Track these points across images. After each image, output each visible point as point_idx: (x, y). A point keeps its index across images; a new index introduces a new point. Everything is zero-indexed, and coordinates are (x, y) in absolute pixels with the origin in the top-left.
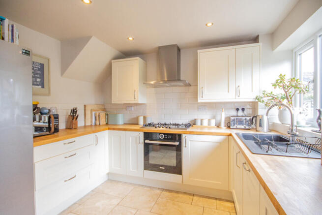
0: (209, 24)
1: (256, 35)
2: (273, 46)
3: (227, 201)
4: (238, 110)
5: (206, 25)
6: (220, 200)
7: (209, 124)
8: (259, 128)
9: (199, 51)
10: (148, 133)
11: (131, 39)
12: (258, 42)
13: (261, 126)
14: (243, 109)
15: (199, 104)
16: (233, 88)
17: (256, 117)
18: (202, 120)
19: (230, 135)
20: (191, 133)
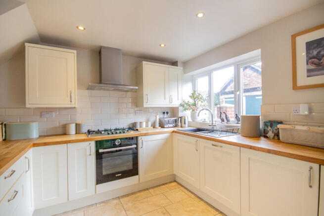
0: (163, 45)
1: (176, 60)
2: (185, 71)
3: (171, 182)
4: (164, 113)
5: (160, 45)
6: (166, 184)
7: (147, 126)
8: (183, 125)
9: (144, 62)
10: (100, 141)
11: (81, 28)
12: (177, 66)
13: (185, 123)
14: (167, 113)
15: (136, 109)
16: (167, 97)
17: (181, 118)
18: (141, 123)
19: (173, 132)
20: (146, 135)
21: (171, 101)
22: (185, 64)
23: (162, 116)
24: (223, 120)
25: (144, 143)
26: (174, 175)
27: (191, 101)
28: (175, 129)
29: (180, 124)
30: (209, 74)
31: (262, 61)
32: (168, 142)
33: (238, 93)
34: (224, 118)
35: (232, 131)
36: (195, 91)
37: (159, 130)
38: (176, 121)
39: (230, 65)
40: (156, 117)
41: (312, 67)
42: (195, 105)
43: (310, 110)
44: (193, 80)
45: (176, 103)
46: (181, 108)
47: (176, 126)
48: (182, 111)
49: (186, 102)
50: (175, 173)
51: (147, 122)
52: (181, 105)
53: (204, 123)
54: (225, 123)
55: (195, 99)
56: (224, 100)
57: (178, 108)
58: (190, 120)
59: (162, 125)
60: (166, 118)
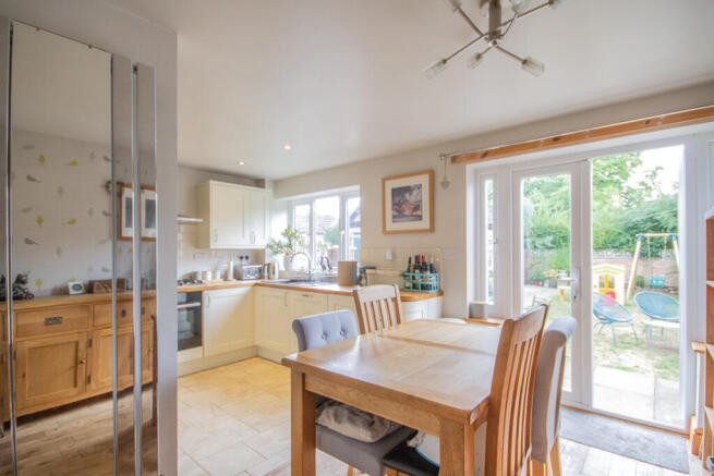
0: (242, 163)
1: (262, 178)
2: (276, 195)
4: (241, 258)
5: (238, 163)
6: (244, 359)
7: (214, 277)
8: (271, 276)
9: (212, 182)
12: (263, 187)
13: (274, 273)
14: (247, 258)
15: (197, 251)
16: (247, 233)
17: (268, 265)
18: (204, 273)
19: (256, 284)
20: (214, 288)
21: (253, 239)
22: (278, 184)
23: (238, 262)
24: (324, 268)
25: (212, 300)
26: (256, 348)
27: (285, 241)
28: (259, 281)
29: (266, 274)
30: (310, 202)
31: (361, 195)
32: (247, 300)
33: (343, 232)
34: (326, 264)
35: (330, 280)
36: (289, 227)
37: (234, 282)
38: (260, 270)
39: (334, 195)
40: (229, 263)
41: (396, 213)
42: (290, 246)
43: (394, 255)
44: (290, 210)
45: (260, 244)
46: (268, 251)
47: (261, 277)
48: (271, 256)
49: (277, 241)
50: (257, 343)
51: (214, 273)
52: (269, 246)
53: (301, 272)
54: (327, 272)
55: (289, 238)
56: (353, 236)
57: (264, 250)
58: (282, 268)
59: (238, 276)
60: (246, 266)
